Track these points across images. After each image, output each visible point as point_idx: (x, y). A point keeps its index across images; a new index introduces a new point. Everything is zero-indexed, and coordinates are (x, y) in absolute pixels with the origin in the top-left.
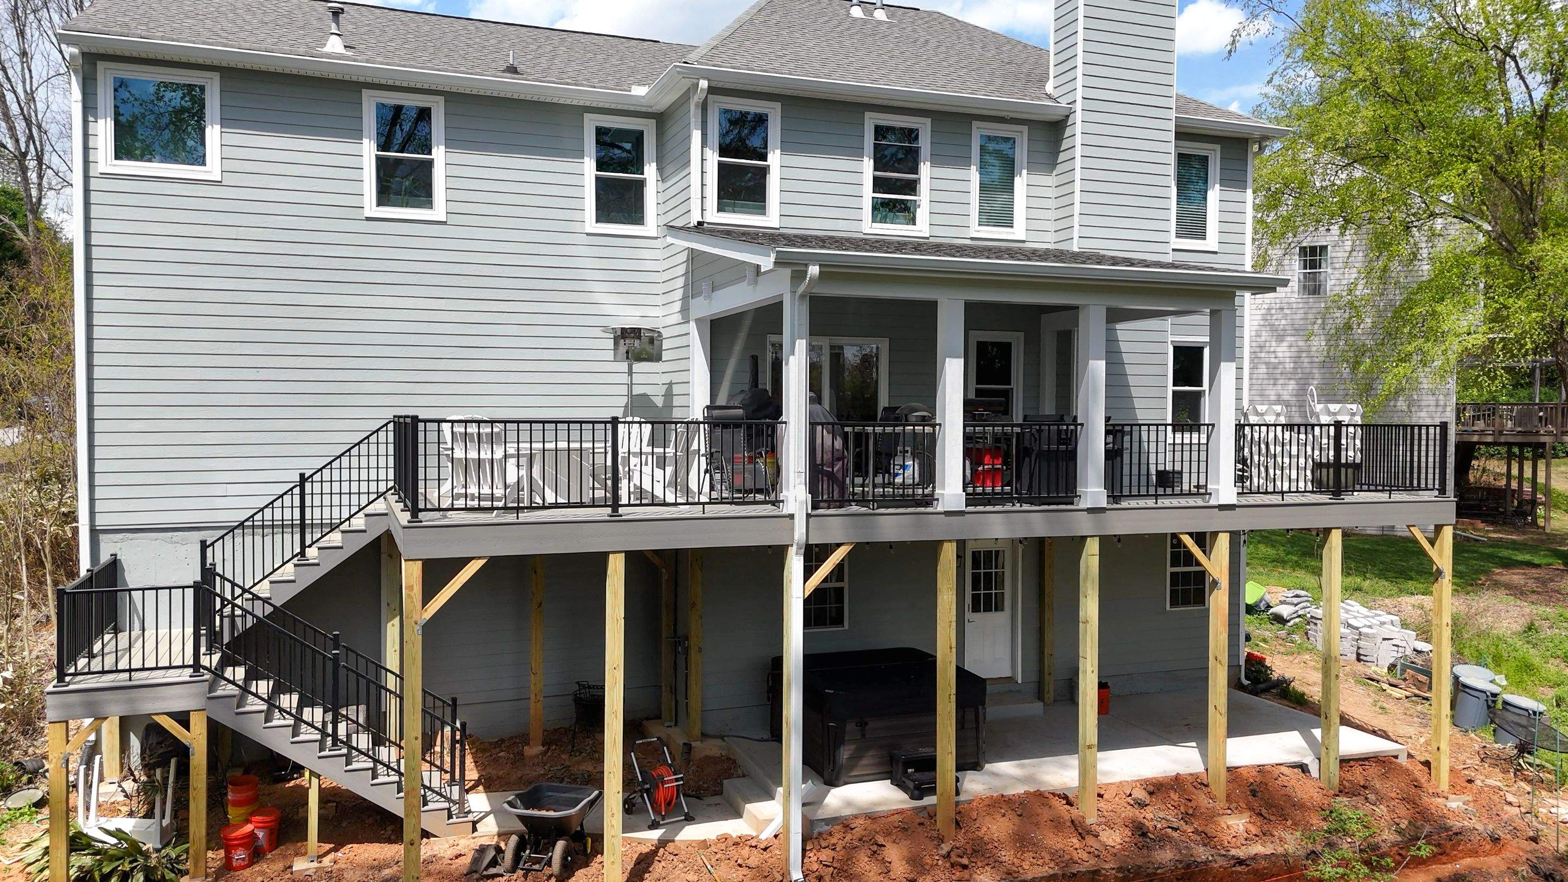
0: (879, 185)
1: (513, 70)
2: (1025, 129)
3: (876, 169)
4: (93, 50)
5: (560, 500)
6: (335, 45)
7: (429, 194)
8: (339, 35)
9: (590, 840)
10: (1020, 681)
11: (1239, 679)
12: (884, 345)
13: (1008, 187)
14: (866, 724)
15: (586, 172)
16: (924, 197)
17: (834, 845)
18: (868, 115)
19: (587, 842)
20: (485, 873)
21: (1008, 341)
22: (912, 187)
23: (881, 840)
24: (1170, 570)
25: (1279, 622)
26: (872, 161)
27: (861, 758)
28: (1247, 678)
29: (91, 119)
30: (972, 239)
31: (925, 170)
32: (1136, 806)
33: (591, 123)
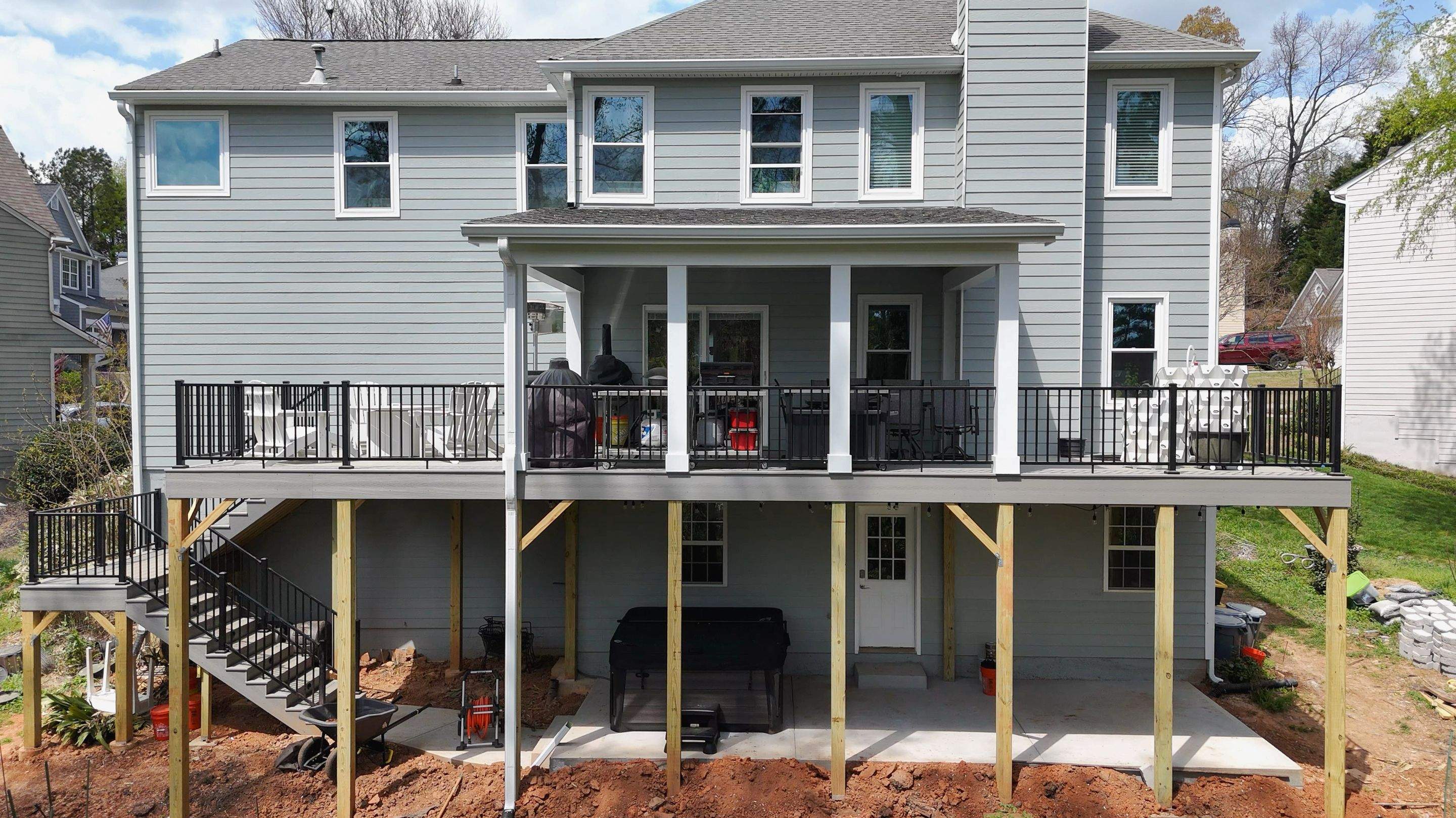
0: (757, 155)
1: (458, 82)
2: (922, 85)
3: (754, 141)
4: (141, 103)
5: (383, 454)
6: (317, 78)
7: (388, 195)
8: (322, 70)
9: (392, 752)
10: (919, 653)
11: (1207, 675)
12: (764, 311)
13: (904, 146)
14: (647, 675)
15: (518, 165)
16: (805, 165)
17: (556, 783)
18: (744, 89)
19: (389, 753)
20: (281, 767)
21: (906, 303)
22: (795, 154)
23: (594, 784)
24: (1108, 547)
25: (1378, 620)
26: (749, 133)
27: (642, 707)
28: (1217, 674)
29: (141, 155)
30: (861, 202)
31: (807, 136)
32: (893, 788)
33: (522, 122)
